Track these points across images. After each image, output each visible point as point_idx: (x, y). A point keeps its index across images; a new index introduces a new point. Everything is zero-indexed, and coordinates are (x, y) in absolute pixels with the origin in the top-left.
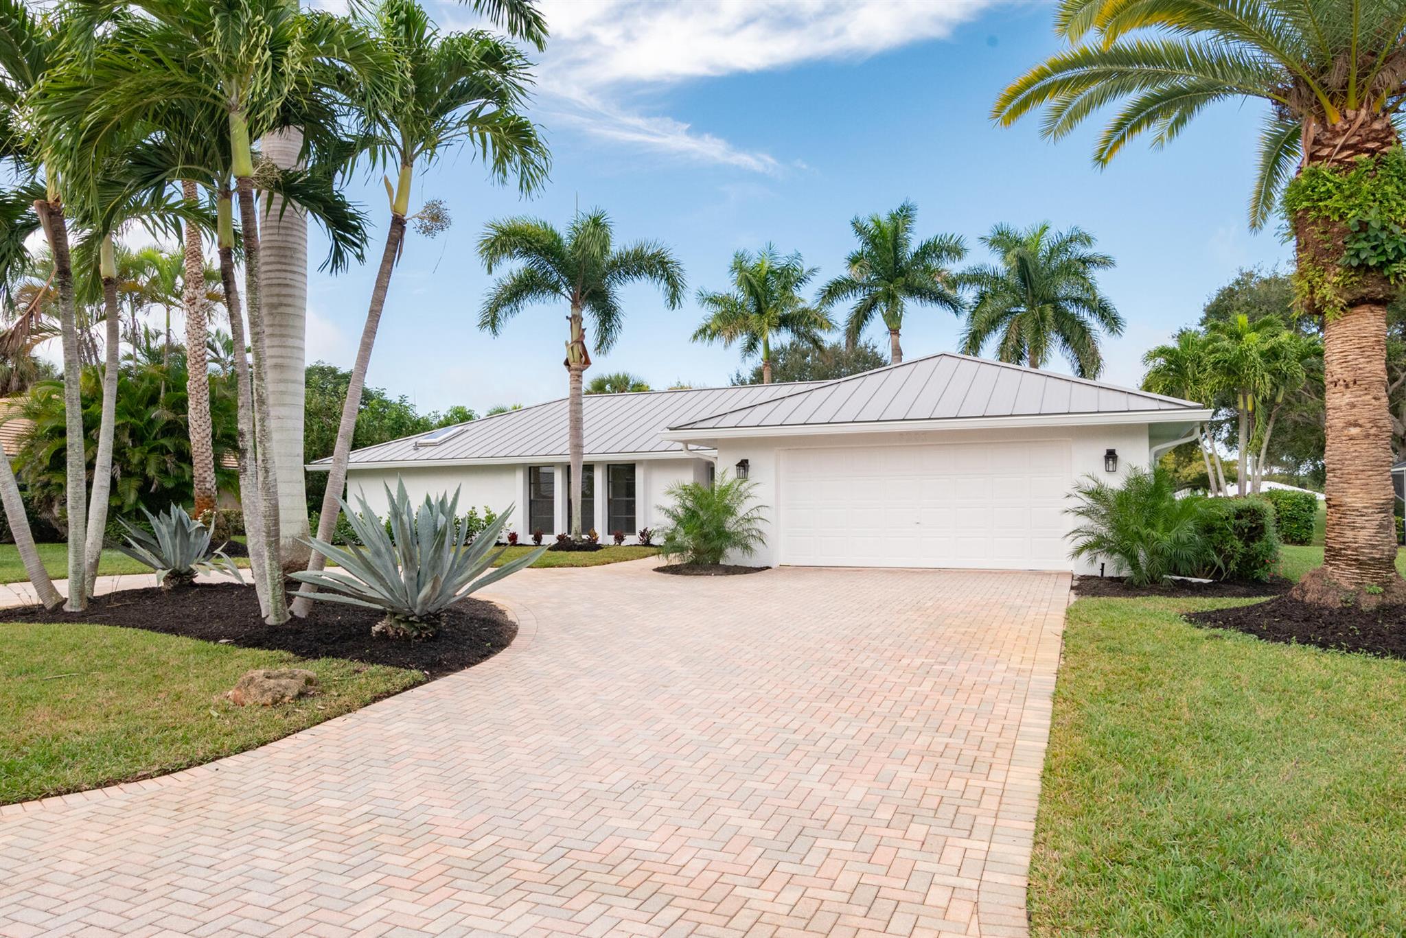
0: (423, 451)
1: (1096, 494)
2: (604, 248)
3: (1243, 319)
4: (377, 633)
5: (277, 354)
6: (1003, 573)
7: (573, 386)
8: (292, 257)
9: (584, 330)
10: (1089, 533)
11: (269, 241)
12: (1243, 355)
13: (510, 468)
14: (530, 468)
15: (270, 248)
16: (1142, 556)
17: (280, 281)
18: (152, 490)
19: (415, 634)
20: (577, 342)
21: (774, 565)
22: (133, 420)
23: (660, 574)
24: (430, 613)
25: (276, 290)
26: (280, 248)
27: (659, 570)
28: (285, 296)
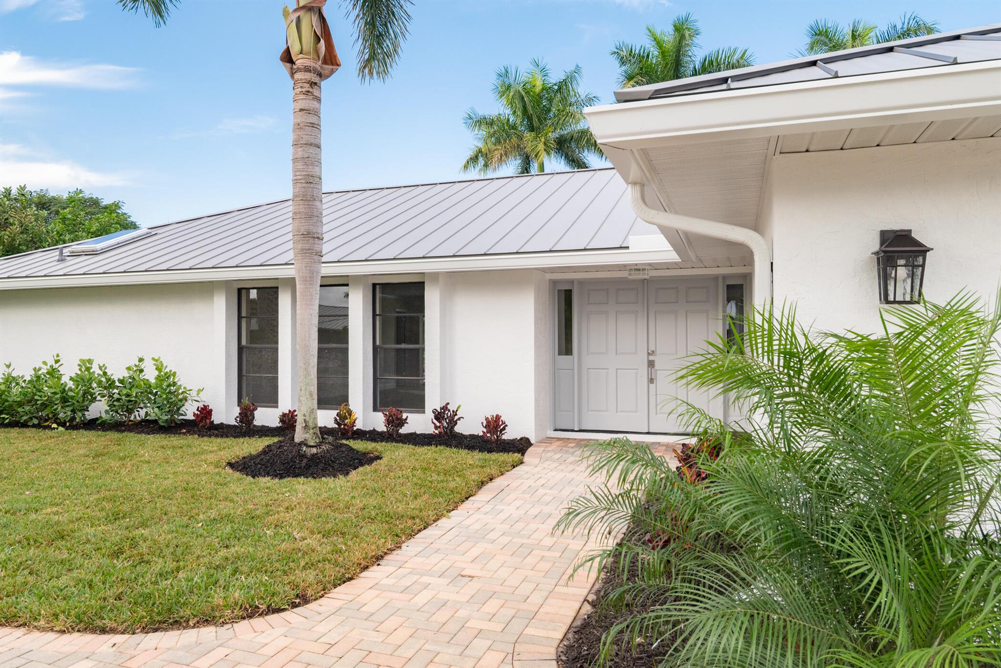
0: (71, 261)
20: (308, 8)
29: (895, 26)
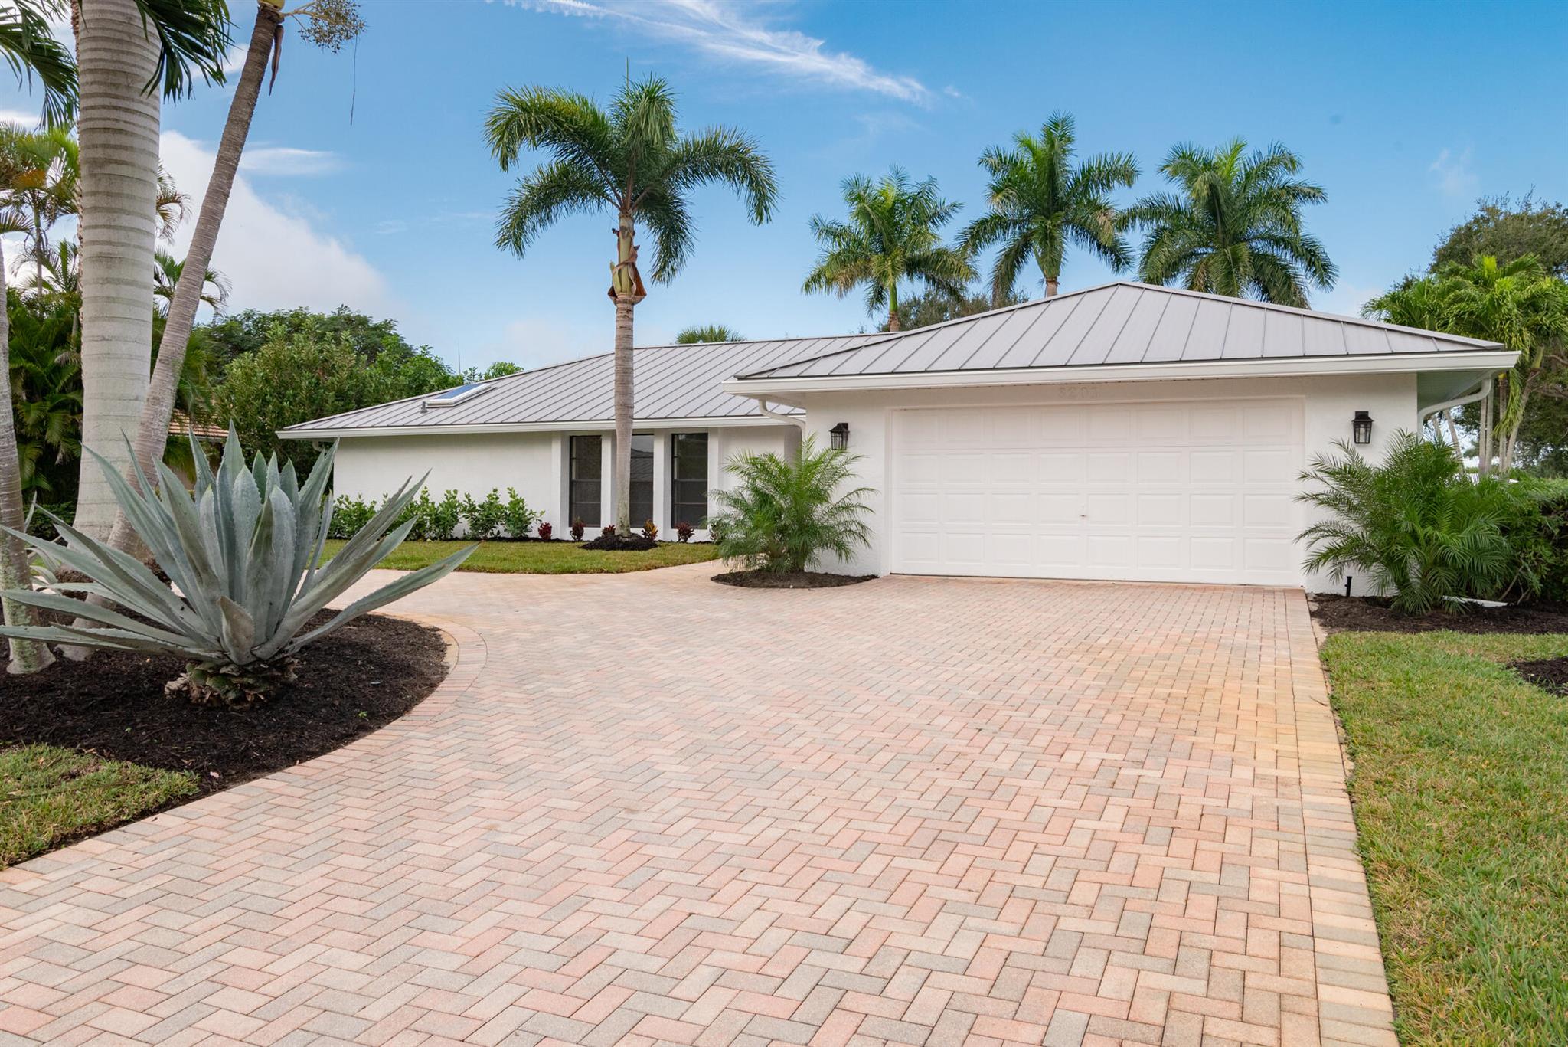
0: (432, 413)
1: (1349, 475)
2: (666, 130)
3: (1490, 262)
4: (172, 692)
5: (105, 238)
6: (1205, 589)
7: (622, 324)
8: (128, 87)
9: (637, 248)
10: (1335, 533)
11: (91, 60)
12: (1496, 305)
13: (541, 438)
14: (571, 438)
15: (91, 71)
16: (1414, 571)
17: (108, 124)
18: (57, 462)
19: (232, 695)
20: (626, 264)
21: (883, 573)
22: (29, 365)
23: (720, 585)
24: (260, 660)
25: (101, 138)
26: (108, 71)
27: (719, 579)
28: (115, 147)
29: (1260, 154)
